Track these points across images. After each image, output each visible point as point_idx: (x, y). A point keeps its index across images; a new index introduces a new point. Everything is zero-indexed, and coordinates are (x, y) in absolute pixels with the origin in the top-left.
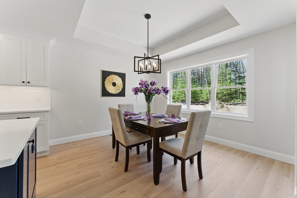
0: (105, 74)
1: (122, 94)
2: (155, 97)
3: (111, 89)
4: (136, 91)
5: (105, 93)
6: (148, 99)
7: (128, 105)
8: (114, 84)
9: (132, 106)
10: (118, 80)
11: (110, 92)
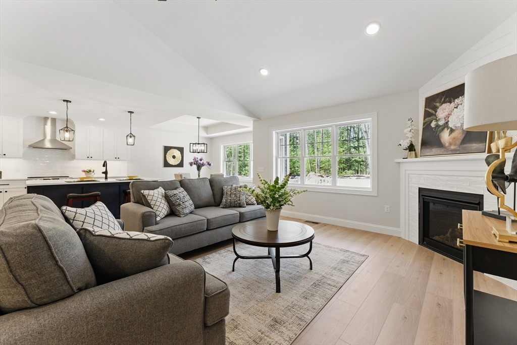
0: (167, 149)
1: (181, 165)
2: (203, 168)
3: (171, 161)
4: (191, 164)
5: (166, 164)
6: (199, 168)
7: (186, 174)
8: (174, 157)
9: (189, 174)
10: (177, 153)
11: (170, 163)
